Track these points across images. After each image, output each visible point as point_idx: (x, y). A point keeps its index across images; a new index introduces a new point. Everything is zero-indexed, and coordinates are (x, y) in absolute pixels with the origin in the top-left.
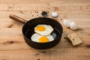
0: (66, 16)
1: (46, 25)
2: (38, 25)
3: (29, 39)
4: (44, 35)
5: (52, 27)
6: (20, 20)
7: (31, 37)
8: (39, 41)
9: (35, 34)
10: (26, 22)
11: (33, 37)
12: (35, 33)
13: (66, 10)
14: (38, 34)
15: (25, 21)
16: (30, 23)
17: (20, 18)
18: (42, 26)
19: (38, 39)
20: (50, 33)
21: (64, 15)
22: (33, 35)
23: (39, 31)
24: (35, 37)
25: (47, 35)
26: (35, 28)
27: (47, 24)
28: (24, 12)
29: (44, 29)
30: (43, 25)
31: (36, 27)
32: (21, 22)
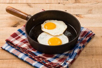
0: (91, 10)
1: (56, 21)
2: (46, 21)
3: (35, 40)
4: (55, 35)
5: (65, 24)
6: (21, 15)
7: (37, 37)
8: (49, 43)
9: (43, 34)
10: (29, 17)
11: (40, 37)
12: (43, 32)
13: (90, 2)
14: (47, 34)
15: (28, 15)
16: (35, 19)
17: (21, 12)
18: (52, 22)
19: (48, 40)
20: (63, 32)
21: (88, 9)
22: (40, 35)
23: (48, 29)
24: (43, 38)
25: (59, 34)
26: (42, 25)
27: (58, 20)
28: (33, 5)
29: (54, 27)
30: (53, 20)
31: (43, 23)
32: (22, 17)
